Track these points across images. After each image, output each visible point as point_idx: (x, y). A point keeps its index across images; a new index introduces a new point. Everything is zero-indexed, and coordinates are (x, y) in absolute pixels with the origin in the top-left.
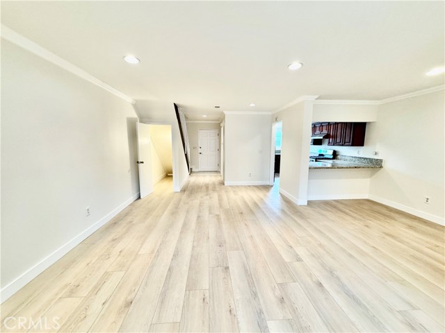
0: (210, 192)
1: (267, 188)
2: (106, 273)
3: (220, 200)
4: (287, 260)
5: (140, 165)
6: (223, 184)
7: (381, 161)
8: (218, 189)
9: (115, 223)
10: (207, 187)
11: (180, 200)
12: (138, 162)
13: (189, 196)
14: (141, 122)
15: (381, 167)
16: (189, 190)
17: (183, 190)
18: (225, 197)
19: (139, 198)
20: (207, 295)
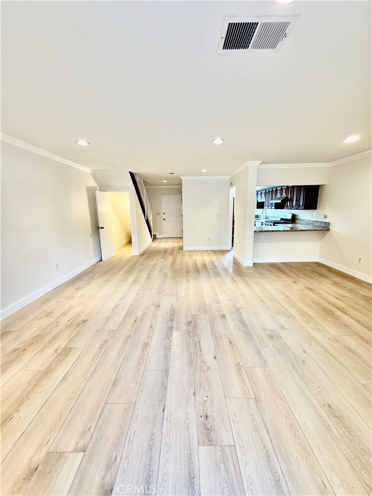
0: (167, 255)
1: (223, 252)
2: (71, 306)
3: (173, 263)
4: (207, 302)
5: (101, 230)
6: (181, 248)
7: (329, 224)
8: (175, 253)
9: (79, 278)
10: (165, 251)
11: (137, 261)
12: (98, 228)
13: (146, 259)
14: (101, 190)
15: (328, 230)
16: (147, 254)
17: (142, 254)
18: (179, 260)
19: (101, 260)
20: (139, 319)
